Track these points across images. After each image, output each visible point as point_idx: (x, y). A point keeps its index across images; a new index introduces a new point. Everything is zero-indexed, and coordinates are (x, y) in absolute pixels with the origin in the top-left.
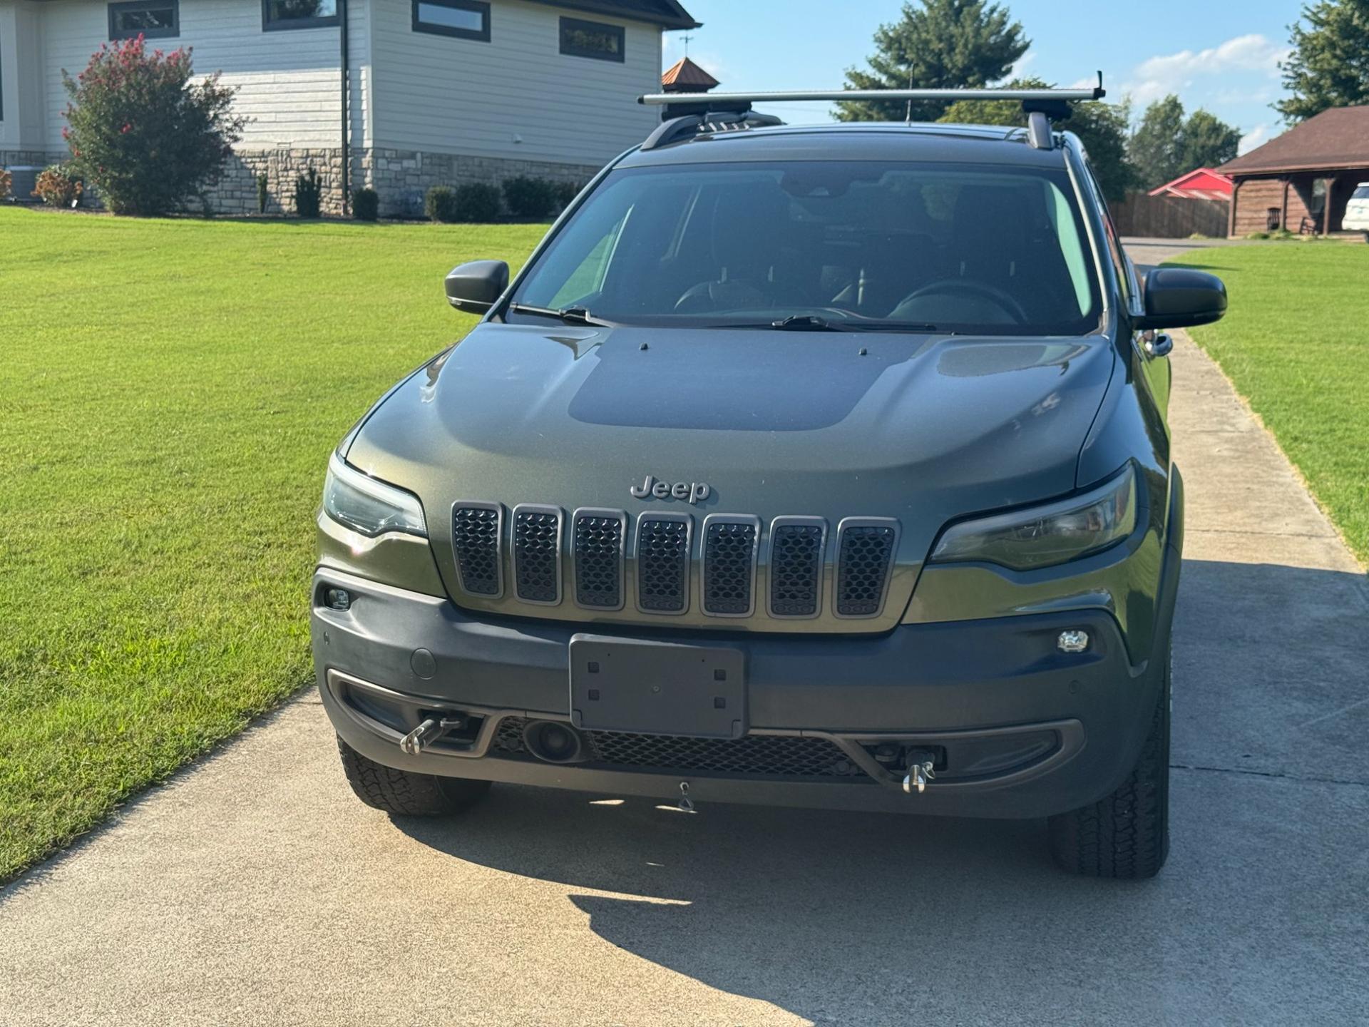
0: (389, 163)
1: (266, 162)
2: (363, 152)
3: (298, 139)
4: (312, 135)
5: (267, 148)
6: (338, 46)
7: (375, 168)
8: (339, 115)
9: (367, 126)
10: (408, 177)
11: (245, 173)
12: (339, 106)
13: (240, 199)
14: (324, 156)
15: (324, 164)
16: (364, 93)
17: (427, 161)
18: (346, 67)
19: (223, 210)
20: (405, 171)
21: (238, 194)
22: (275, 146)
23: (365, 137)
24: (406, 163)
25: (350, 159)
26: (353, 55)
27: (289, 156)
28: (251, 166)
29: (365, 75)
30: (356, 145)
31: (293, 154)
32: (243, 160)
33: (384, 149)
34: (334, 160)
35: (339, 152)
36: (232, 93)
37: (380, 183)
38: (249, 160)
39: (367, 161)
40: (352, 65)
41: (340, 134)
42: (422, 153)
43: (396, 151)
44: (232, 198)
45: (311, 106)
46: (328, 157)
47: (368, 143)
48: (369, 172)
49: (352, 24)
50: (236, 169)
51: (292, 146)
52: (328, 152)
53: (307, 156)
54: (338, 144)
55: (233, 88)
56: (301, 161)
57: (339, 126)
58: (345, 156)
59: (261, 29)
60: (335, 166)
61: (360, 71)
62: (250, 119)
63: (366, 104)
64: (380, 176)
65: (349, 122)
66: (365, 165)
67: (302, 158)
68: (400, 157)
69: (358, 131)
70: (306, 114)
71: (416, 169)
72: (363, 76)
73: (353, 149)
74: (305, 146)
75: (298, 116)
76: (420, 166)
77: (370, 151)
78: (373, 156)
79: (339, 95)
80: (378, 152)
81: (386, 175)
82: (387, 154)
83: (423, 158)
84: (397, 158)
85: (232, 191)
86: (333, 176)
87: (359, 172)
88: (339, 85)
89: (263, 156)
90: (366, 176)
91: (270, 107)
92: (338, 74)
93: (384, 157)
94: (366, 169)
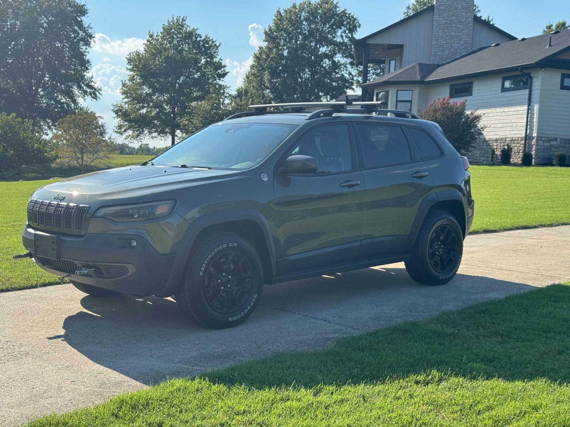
0: (544, 142)
1: (497, 143)
2: (533, 138)
3: (510, 133)
4: (515, 132)
5: (498, 137)
6: (527, 97)
7: (537, 144)
8: (525, 124)
9: (535, 128)
10: (553, 148)
11: (489, 147)
12: (525, 120)
13: (487, 157)
14: (518, 140)
15: (518, 143)
16: (535, 115)
17: (563, 142)
18: (529, 104)
19: (480, 161)
20: (552, 146)
21: (486, 155)
22: (501, 137)
23: (534, 132)
24: (552, 143)
25: (527, 141)
26: (533, 100)
27: (505, 140)
28: (491, 144)
29: (536, 107)
30: (531, 136)
31: (507, 139)
32: (489, 142)
33: (542, 137)
34: (522, 141)
35: (524, 139)
36: (481, 117)
37: (539, 151)
38: (491, 142)
39: (534, 142)
40: (532, 104)
41: (524, 131)
42: (560, 138)
43: (548, 138)
44: (484, 157)
45: (514, 121)
46: (519, 140)
47: (535, 135)
48: (534, 146)
49: (533, 88)
50: (487, 146)
51: (507, 136)
52: (520, 139)
53: (512, 140)
54: (524, 135)
55: (482, 115)
56: (509, 142)
57: (524, 128)
58: (526, 140)
59: (500, 91)
60: (522, 144)
61: (534, 106)
62: (488, 127)
63: (535, 120)
64: (539, 148)
65: (528, 126)
66: (533, 144)
67: (510, 141)
68: (550, 140)
69: (532, 130)
70: (513, 124)
71: (557, 145)
72: (535, 108)
73: (529, 137)
74: (512, 136)
75: (510, 125)
76: (559, 143)
77: (535, 138)
78: (537, 140)
79: (526, 116)
80: (539, 138)
81: (542, 147)
82: (543, 139)
83: (561, 140)
84: (548, 140)
85: (484, 154)
86: (521, 148)
87: (531, 147)
88: (526, 112)
89: (496, 140)
90: (533, 148)
91: (501, 121)
92: (526, 107)
93: (542, 140)
94: (533, 145)
